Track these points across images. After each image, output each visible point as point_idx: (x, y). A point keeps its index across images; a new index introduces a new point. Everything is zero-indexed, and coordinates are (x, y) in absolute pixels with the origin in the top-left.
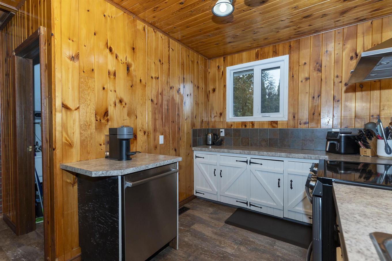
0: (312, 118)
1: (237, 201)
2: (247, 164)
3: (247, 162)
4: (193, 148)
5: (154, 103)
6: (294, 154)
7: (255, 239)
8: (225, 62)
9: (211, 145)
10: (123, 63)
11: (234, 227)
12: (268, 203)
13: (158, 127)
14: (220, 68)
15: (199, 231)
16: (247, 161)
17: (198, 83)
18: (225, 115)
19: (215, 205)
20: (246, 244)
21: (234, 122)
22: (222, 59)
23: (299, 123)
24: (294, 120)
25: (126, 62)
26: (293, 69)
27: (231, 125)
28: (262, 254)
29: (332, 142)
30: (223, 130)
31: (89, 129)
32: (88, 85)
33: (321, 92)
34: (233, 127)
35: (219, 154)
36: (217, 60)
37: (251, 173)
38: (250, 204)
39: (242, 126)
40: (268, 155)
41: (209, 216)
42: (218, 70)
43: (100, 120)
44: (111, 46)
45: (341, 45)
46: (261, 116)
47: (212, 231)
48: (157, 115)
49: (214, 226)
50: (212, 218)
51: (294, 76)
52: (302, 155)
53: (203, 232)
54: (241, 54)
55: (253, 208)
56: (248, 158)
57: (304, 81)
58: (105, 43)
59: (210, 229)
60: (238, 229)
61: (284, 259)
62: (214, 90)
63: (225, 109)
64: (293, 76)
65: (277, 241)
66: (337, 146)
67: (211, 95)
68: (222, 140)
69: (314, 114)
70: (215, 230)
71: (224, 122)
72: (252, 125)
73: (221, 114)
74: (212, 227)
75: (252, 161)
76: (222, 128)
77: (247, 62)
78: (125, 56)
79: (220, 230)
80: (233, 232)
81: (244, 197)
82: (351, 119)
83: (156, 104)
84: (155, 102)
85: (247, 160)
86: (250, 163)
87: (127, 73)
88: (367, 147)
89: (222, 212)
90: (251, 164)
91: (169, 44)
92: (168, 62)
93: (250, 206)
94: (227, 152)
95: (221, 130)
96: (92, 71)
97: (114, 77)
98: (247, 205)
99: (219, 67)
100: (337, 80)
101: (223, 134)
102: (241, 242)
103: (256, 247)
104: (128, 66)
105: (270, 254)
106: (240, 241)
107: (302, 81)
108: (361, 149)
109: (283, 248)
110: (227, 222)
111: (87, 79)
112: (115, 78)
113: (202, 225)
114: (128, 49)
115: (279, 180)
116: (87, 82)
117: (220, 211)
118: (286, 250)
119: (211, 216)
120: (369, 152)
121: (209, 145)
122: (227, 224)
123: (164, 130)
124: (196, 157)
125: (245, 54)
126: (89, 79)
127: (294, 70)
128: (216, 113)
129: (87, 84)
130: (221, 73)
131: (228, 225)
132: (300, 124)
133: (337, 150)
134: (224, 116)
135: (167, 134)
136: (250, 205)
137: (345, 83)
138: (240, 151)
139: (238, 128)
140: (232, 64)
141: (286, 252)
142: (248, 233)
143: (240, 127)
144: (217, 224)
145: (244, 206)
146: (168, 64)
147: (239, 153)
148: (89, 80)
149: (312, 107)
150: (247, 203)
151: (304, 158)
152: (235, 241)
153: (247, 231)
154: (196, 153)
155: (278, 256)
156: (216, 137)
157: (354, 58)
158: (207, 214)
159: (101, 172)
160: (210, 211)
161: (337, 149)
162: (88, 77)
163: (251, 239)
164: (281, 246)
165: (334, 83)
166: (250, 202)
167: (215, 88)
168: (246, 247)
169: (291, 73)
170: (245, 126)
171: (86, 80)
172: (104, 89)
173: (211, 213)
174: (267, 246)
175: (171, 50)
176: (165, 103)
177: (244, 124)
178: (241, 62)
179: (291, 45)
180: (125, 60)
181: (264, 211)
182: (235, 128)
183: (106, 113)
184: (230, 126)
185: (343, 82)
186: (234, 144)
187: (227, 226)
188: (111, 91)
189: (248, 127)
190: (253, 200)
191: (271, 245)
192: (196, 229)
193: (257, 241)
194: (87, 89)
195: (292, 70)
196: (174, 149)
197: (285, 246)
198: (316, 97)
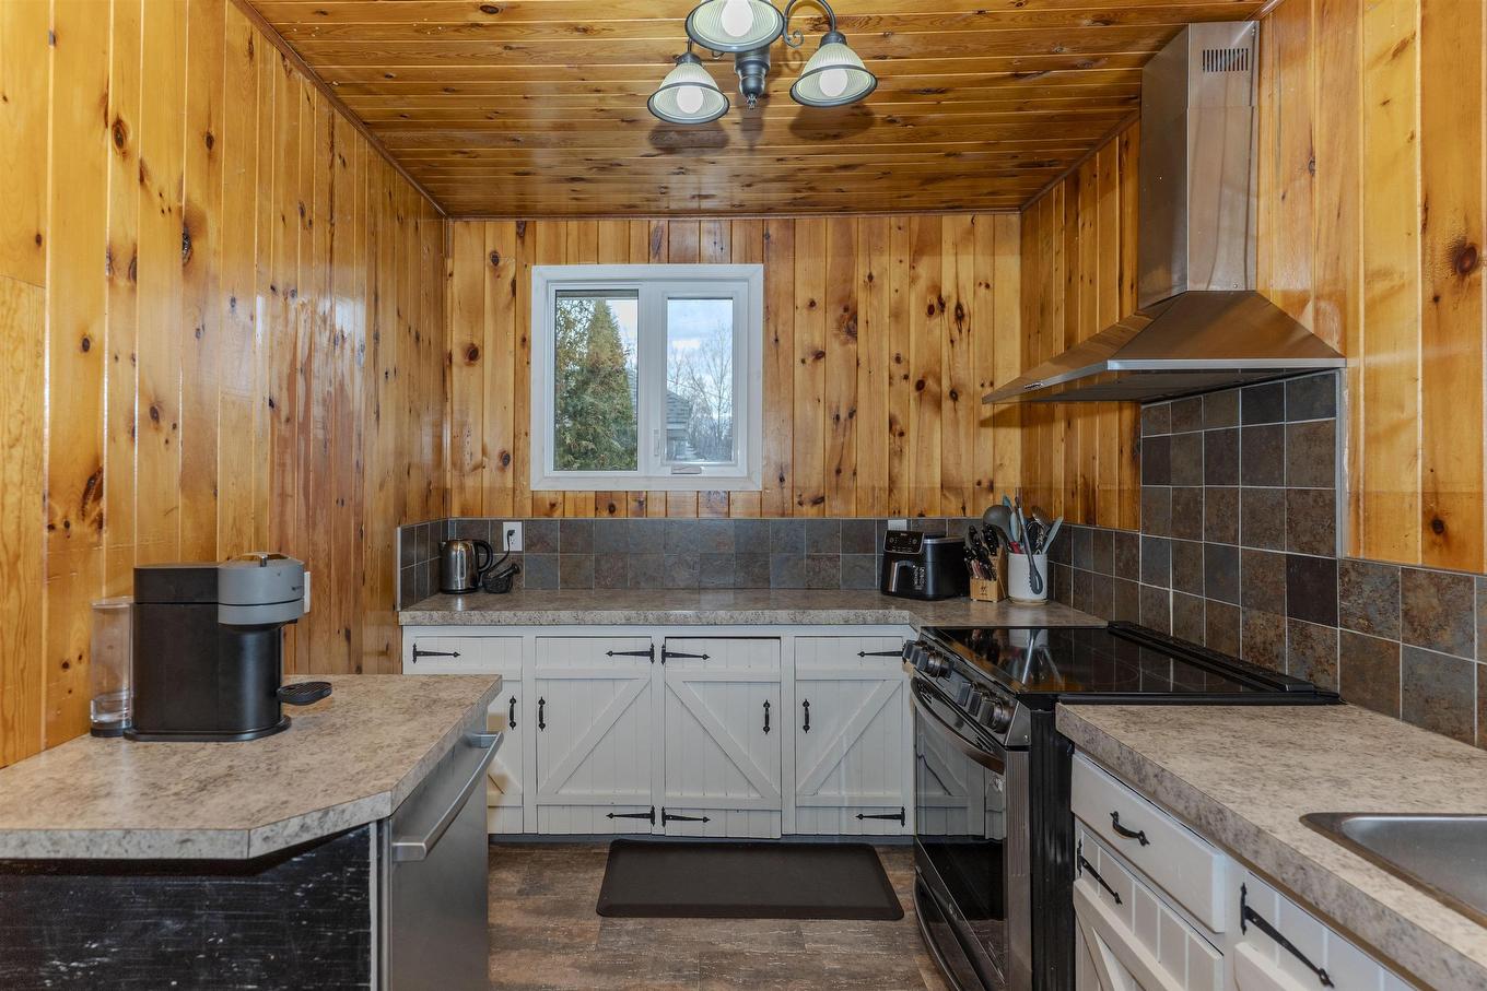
0: (834, 483)
1: (611, 816)
2: (653, 662)
3: (651, 654)
4: (405, 617)
5: (279, 417)
6: (816, 611)
7: (737, 939)
8: (523, 243)
9: (467, 591)
10: (166, 210)
11: (643, 920)
12: (730, 795)
13: (291, 532)
14: (501, 264)
15: (524, 982)
16: (652, 650)
17: (419, 319)
18: (526, 462)
19: (514, 851)
20: (721, 969)
21: (564, 492)
22: (511, 226)
23: (796, 500)
24: (782, 488)
25: (180, 204)
26: (776, 315)
27: (553, 505)
28: (787, 983)
29: (904, 563)
30: (517, 527)
31: (15, 584)
32: (15, 324)
33: (856, 401)
34: (557, 515)
35: (529, 634)
36: (491, 226)
37: (669, 693)
38: (663, 814)
39: (596, 509)
40: (732, 622)
41: (519, 908)
42: (495, 270)
43: (67, 525)
44: (124, 118)
45: (906, 265)
46: (667, 471)
47: (573, 965)
48: (290, 475)
49: (566, 940)
50: (539, 912)
51: (781, 341)
52: (838, 612)
53: (542, 981)
54: (593, 222)
55: (674, 830)
56: (657, 636)
57: (809, 360)
58: (96, 97)
59: (560, 959)
60: (662, 925)
61: (852, 976)
62: (473, 354)
63: (523, 436)
64: (777, 340)
65: (802, 923)
66: (919, 575)
67: (459, 374)
68: (515, 570)
69: (838, 472)
70: (583, 958)
71: (517, 492)
72: (637, 504)
73: (505, 458)
74: (564, 948)
75: (672, 647)
76: (510, 516)
77: (616, 262)
78: (177, 170)
79: (598, 950)
80: (650, 940)
81: (640, 792)
82: (932, 489)
83: (288, 420)
84: (284, 413)
85: (652, 646)
86: (665, 655)
87: (184, 265)
88: (988, 575)
89: (562, 875)
90: (667, 659)
91: (332, 135)
92: (328, 218)
93: (664, 824)
94: (572, 621)
95: (507, 527)
96: (34, 243)
97: (128, 284)
98: (653, 823)
99: (495, 259)
100: (899, 371)
101: (516, 544)
102: (702, 970)
103: (756, 966)
104: (185, 225)
105: (809, 974)
106: (695, 966)
107: (803, 361)
108: (972, 582)
109: (831, 941)
110: (607, 910)
111: (13, 288)
112: (133, 290)
113: (515, 954)
114: (189, 140)
115: (767, 705)
116: (9, 310)
117: (548, 873)
118: (842, 944)
119: (530, 903)
120: (992, 587)
121: (455, 593)
122: (610, 919)
123: (313, 544)
124: (416, 654)
125: (608, 228)
126: (21, 290)
127: (780, 321)
128: (484, 452)
129: (9, 322)
130: (507, 287)
131: (616, 921)
132: (801, 504)
133: (918, 588)
134: (518, 465)
135: (321, 565)
136: (665, 818)
137: (917, 379)
138: (626, 613)
139: (581, 517)
140: (555, 258)
141: (846, 950)
142: (700, 926)
143: (591, 516)
144: (575, 930)
145: (642, 827)
146: (328, 226)
147: (624, 621)
148: (19, 295)
149: (833, 447)
150: (651, 816)
151: (847, 623)
152: (679, 971)
153: (695, 920)
154: (412, 638)
155: (833, 973)
156: (483, 555)
157: (937, 311)
158: (508, 903)
159: (295, 824)
160: (513, 884)
161: (919, 584)
162: (13, 279)
163: (727, 947)
164: (822, 938)
165: (890, 378)
166: (663, 809)
167: (476, 342)
168: (726, 981)
169: (772, 328)
170: (612, 509)
171: (8, 298)
172: (86, 345)
173: (520, 892)
174: (784, 950)
175: (338, 161)
176: (317, 411)
177: (607, 502)
178: (593, 254)
179: (770, 232)
180: (173, 197)
181: (716, 829)
182: (569, 516)
183: (93, 486)
184: (548, 506)
185: (911, 376)
186: (564, 581)
187: (613, 925)
188: (116, 358)
189: (621, 515)
190: (674, 796)
191: (793, 944)
192: (502, 980)
193: (745, 947)
194: (11, 348)
195: (772, 317)
196: (343, 632)
197: (832, 934)
198: (843, 414)
